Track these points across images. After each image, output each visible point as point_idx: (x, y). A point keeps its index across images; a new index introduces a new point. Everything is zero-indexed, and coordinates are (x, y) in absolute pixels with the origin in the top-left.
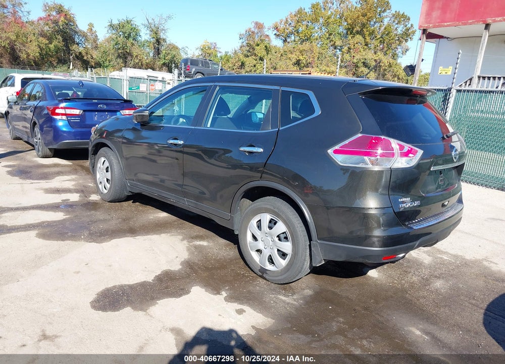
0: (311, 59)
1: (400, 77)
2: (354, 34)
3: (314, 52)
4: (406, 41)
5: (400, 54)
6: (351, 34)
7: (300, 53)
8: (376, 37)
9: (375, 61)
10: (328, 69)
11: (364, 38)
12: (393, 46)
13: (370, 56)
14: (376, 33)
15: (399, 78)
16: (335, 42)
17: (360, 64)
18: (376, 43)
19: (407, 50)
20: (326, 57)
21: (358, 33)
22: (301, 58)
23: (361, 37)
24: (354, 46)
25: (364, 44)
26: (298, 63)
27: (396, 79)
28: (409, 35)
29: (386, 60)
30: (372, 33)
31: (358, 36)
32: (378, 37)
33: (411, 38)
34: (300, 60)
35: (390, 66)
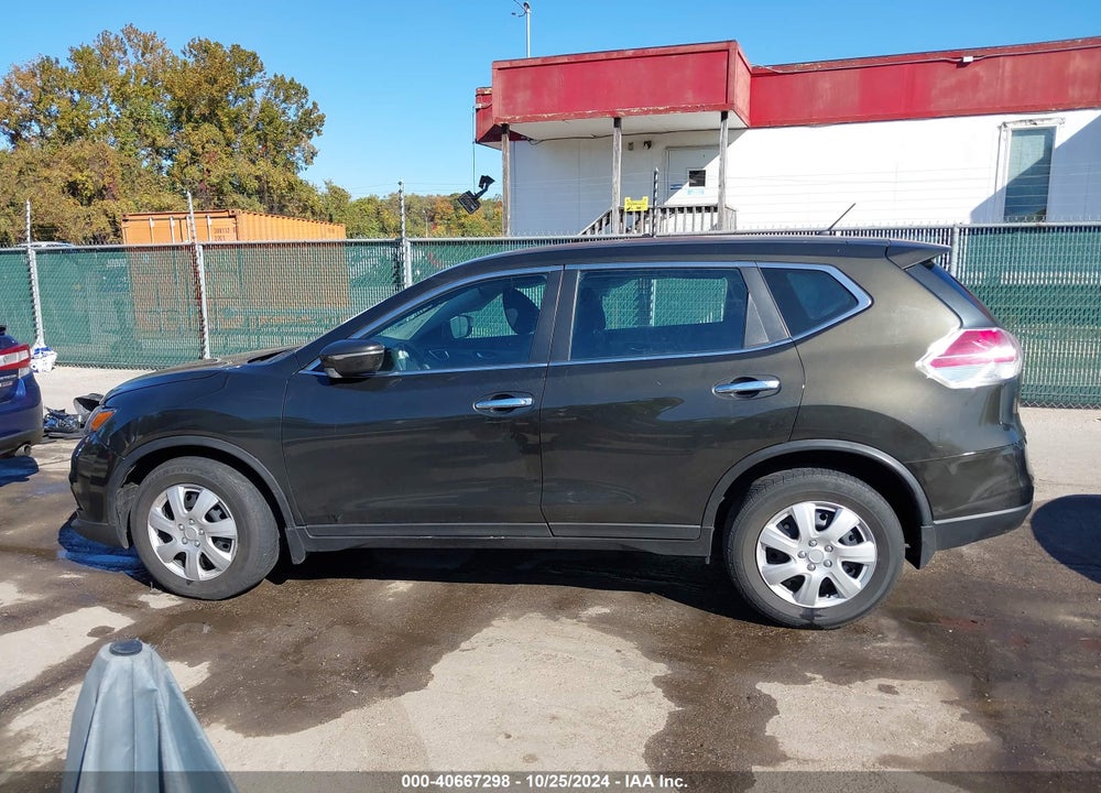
0: (107, 180)
1: (317, 209)
2: (197, 122)
3: (111, 162)
4: (310, 136)
5: (301, 163)
6: (189, 121)
7: (73, 165)
8: (246, 128)
9: (257, 178)
10: (156, 202)
11: (221, 128)
12: (286, 146)
13: (243, 167)
14: (245, 119)
15: (313, 213)
16: (154, 139)
17: (227, 188)
18: (252, 140)
19: (314, 154)
20: (140, 175)
21: (204, 118)
22: (78, 176)
23: (215, 130)
24: (203, 148)
25: (223, 143)
26: (73, 189)
27: (309, 214)
28: (314, 125)
29: (278, 177)
30: (234, 120)
31: (206, 125)
32: (250, 127)
33: (317, 131)
34: (74, 183)
35: (291, 188)
